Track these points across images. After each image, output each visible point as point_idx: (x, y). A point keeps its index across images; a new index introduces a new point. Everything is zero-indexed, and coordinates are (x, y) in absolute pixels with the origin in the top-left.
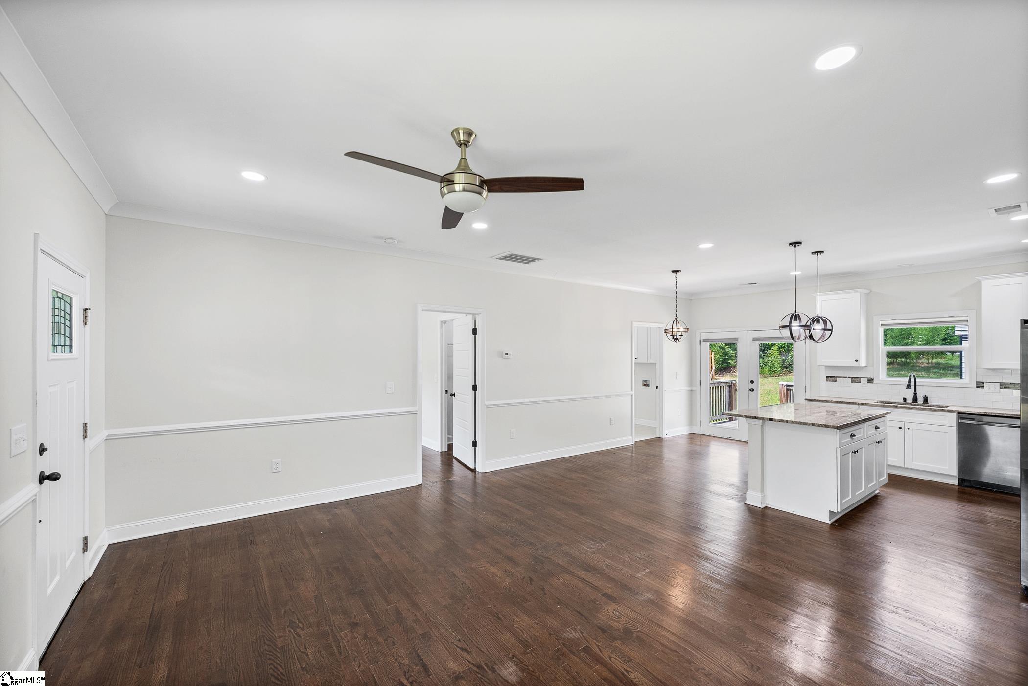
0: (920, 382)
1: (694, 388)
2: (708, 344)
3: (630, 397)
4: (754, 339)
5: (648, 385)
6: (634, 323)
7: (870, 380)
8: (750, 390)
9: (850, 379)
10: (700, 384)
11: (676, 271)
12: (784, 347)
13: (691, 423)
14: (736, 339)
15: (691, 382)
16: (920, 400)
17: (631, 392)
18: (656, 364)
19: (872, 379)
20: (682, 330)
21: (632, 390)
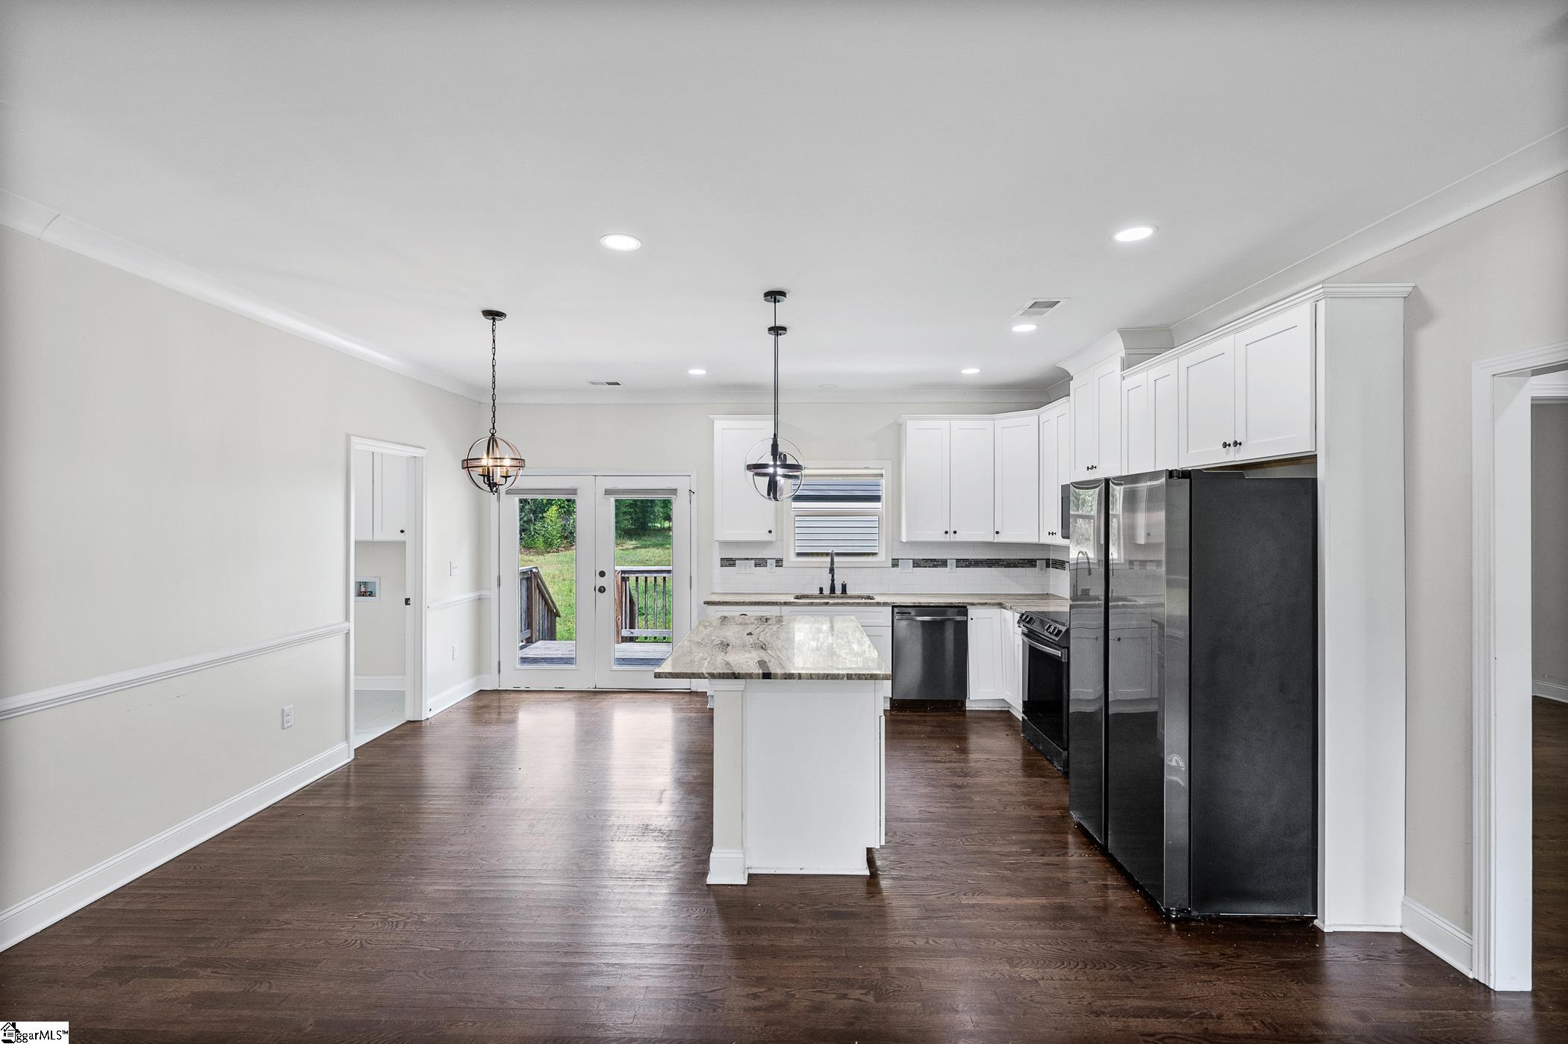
0: (838, 562)
1: (485, 593)
2: (516, 499)
3: (341, 638)
4: (608, 492)
5: (371, 594)
6: (354, 439)
7: (779, 562)
8: (600, 590)
9: (753, 561)
10: (499, 585)
11: (493, 315)
12: (564, 507)
13: (478, 666)
14: (574, 491)
15: (478, 580)
16: (838, 590)
17: (347, 624)
18: (405, 542)
19: (781, 560)
20: (507, 462)
21: (347, 618)
